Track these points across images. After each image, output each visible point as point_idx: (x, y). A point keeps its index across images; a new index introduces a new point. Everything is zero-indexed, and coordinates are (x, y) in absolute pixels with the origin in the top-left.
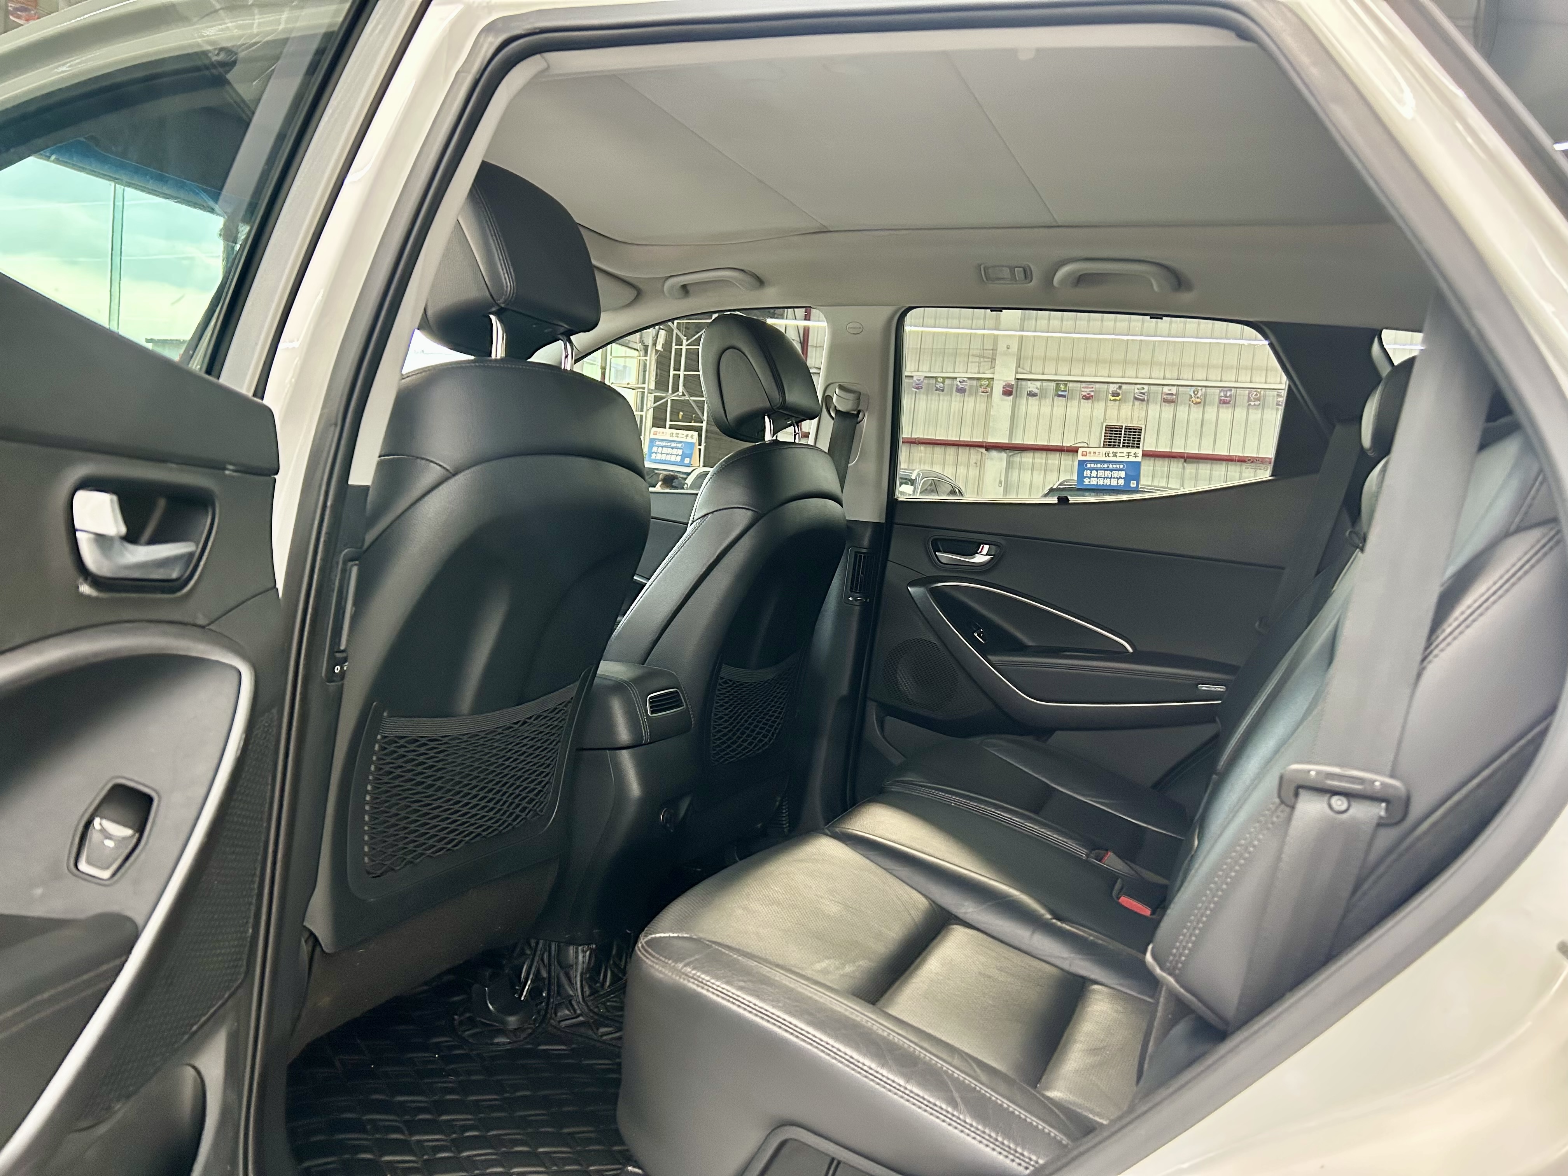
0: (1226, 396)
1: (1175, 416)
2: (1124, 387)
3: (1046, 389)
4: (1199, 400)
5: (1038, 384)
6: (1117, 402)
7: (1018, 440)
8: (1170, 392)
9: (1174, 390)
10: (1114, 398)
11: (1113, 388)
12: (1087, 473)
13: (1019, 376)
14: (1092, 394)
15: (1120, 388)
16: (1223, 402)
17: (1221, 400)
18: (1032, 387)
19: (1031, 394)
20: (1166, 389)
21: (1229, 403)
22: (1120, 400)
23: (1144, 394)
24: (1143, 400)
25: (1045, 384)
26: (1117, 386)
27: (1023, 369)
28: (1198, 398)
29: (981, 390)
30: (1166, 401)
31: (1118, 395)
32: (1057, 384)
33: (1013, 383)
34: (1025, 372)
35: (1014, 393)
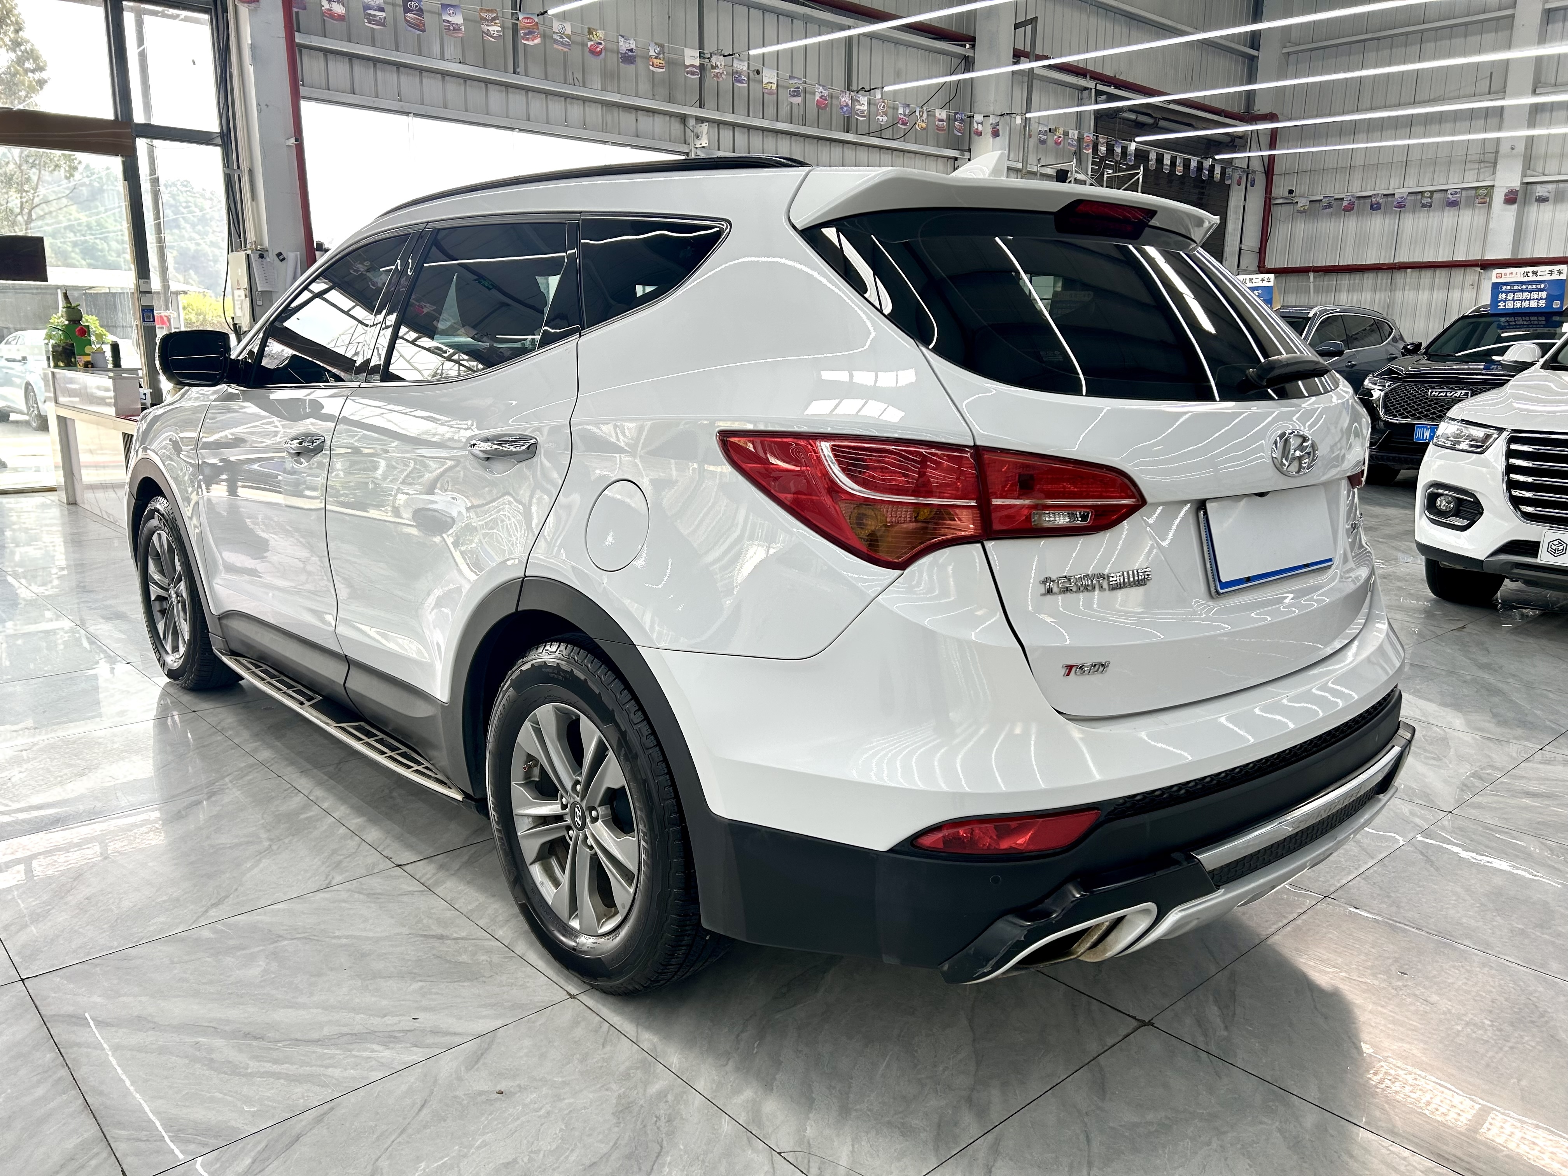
3: (1563, 192)
5: (1553, 186)
7: (1525, 255)
12: (1502, 296)
13: (1527, 180)
18: (1540, 191)
25: (1561, 185)
27: (1533, 170)
29: (1478, 201)
33: (1519, 188)
34: (1535, 174)
35: (1519, 201)
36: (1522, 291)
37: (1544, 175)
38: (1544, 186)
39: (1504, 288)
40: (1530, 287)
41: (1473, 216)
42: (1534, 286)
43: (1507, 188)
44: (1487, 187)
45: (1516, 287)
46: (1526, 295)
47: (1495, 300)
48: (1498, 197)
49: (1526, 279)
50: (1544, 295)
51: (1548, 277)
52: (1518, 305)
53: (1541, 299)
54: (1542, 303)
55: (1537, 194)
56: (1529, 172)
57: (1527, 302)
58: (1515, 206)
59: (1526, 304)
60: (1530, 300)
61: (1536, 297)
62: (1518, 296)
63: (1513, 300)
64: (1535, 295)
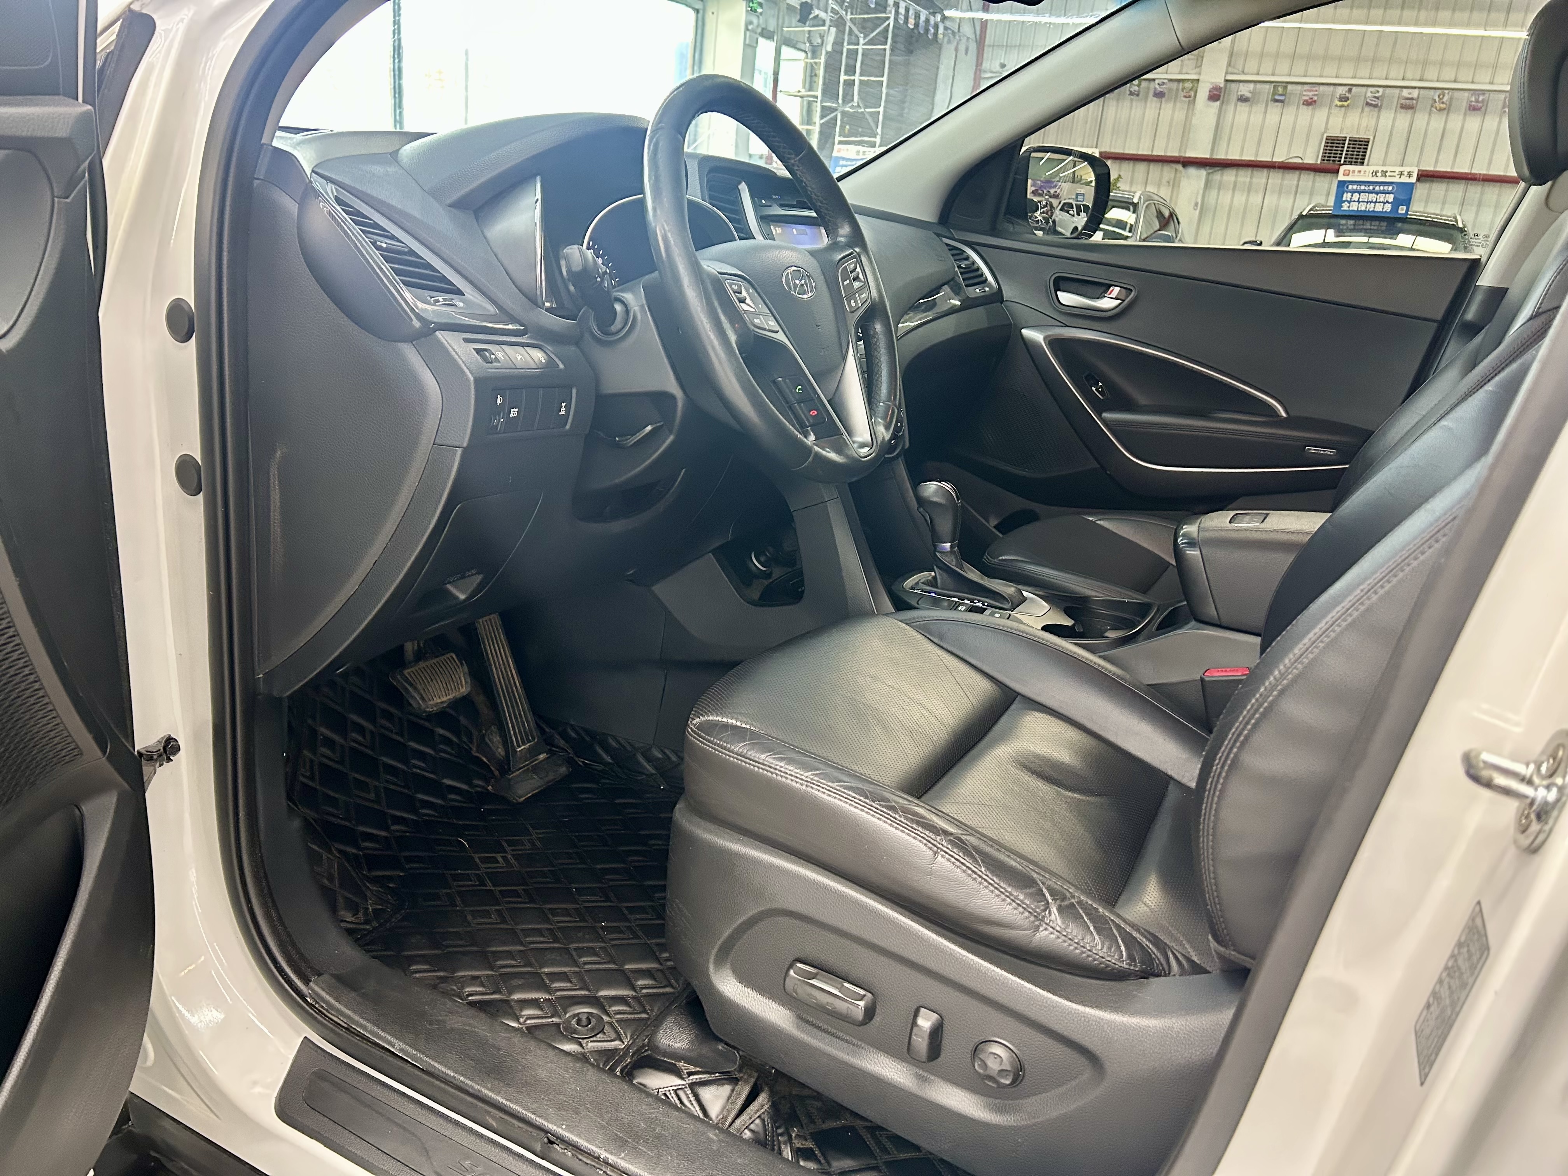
0: (1477, 101)
1: (1411, 126)
2: (1354, 89)
3: (1259, 93)
4: (1443, 106)
5: (1252, 86)
6: (1343, 109)
7: (1221, 155)
8: (1410, 96)
9: (1415, 93)
10: (1341, 103)
11: (1341, 91)
12: (1347, 196)
13: (1229, 77)
14: (1315, 98)
15: (1350, 91)
16: (1473, 108)
17: (1470, 106)
18: (1245, 90)
19: (1243, 99)
20: (1405, 93)
21: (1479, 109)
22: (1348, 105)
23: (1377, 98)
24: (1376, 106)
25: (1259, 86)
26: (1347, 88)
27: (1234, 67)
28: (1443, 103)
29: (1183, 94)
30: (1403, 107)
31: (1347, 99)
32: (1275, 86)
33: (1222, 85)
34: (1236, 71)
35: (1221, 98)
36: (1370, 192)
37: (1243, 73)
38: (1246, 85)
39: (1350, 187)
40: (1377, 188)
41: (1174, 110)
42: (1382, 188)
43: (1212, 83)
44: (1192, 81)
45: (1363, 187)
46: (1373, 197)
47: (1339, 201)
48: (1203, 92)
49: (1375, 179)
50: (1391, 198)
51: (1397, 179)
52: (1363, 207)
53: (1387, 202)
54: (1388, 208)
55: (1239, 93)
56: (1230, 69)
57: (1372, 205)
58: (1218, 103)
59: (1371, 207)
60: (1376, 202)
61: (1382, 200)
62: (1364, 197)
63: (1359, 202)
64: (1381, 198)
